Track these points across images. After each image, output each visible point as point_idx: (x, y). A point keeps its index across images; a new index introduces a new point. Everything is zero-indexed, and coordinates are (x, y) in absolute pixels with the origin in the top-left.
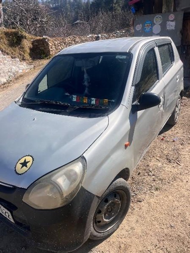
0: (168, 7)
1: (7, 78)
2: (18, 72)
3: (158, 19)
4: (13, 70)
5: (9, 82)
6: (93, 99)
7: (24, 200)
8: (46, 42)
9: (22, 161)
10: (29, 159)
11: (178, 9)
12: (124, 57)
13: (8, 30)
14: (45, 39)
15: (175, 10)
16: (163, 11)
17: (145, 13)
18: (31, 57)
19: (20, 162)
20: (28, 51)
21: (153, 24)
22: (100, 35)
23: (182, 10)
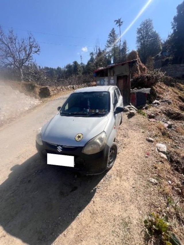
0: (110, 74)
1: (29, 107)
2: (34, 104)
3: (106, 79)
4: (32, 104)
5: (30, 110)
6: (97, 110)
7: (82, 152)
8: (48, 89)
9: (77, 136)
10: (80, 135)
11: (115, 75)
12: (107, 93)
13: (26, 83)
14: (47, 88)
15: (113, 75)
16: (108, 75)
17: (101, 76)
18: (40, 96)
19: (76, 137)
20: (38, 94)
21: (104, 81)
22: (74, 86)
23: (116, 75)
